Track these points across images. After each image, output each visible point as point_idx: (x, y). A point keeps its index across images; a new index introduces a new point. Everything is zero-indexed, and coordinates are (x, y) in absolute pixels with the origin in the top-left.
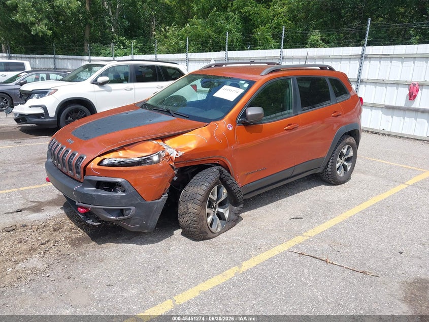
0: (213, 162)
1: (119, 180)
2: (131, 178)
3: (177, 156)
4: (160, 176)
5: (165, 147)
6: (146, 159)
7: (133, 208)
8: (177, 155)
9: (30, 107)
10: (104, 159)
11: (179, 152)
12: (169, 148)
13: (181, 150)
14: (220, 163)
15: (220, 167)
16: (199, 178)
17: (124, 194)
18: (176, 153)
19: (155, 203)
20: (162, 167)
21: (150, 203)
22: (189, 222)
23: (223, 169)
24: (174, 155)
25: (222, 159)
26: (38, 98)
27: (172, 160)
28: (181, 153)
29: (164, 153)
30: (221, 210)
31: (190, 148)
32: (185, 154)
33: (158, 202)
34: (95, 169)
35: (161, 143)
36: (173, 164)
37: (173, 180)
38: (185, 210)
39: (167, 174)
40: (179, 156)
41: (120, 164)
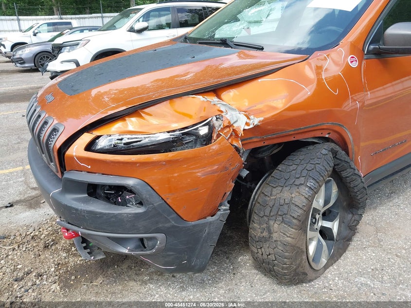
0: (318, 134)
1: (130, 182)
2: (154, 177)
3: (247, 128)
4: (214, 172)
5: (223, 109)
6: (183, 134)
7: (161, 236)
8: (247, 124)
9: (62, 62)
10: (98, 137)
11: (252, 117)
12: (232, 109)
13: (257, 113)
14: (333, 136)
15: (332, 145)
16: (291, 168)
17: (140, 210)
18: (245, 119)
19: (204, 225)
20: (217, 153)
21: (194, 226)
22: (272, 257)
23: (337, 148)
24: (241, 123)
25: (337, 128)
26: (69, 52)
27: (237, 135)
28: (256, 121)
29: (220, 122)
30: (327, 224)
31: (274, 108)
32: (265, 123)
33: (210, 223)
34: (82, 159)
35: (215, 99)
36: (238, 144)
37: (240, 177)
38: (265, 234)
39: (228, 165)
40: (251, 126)
41: (130, 149)
